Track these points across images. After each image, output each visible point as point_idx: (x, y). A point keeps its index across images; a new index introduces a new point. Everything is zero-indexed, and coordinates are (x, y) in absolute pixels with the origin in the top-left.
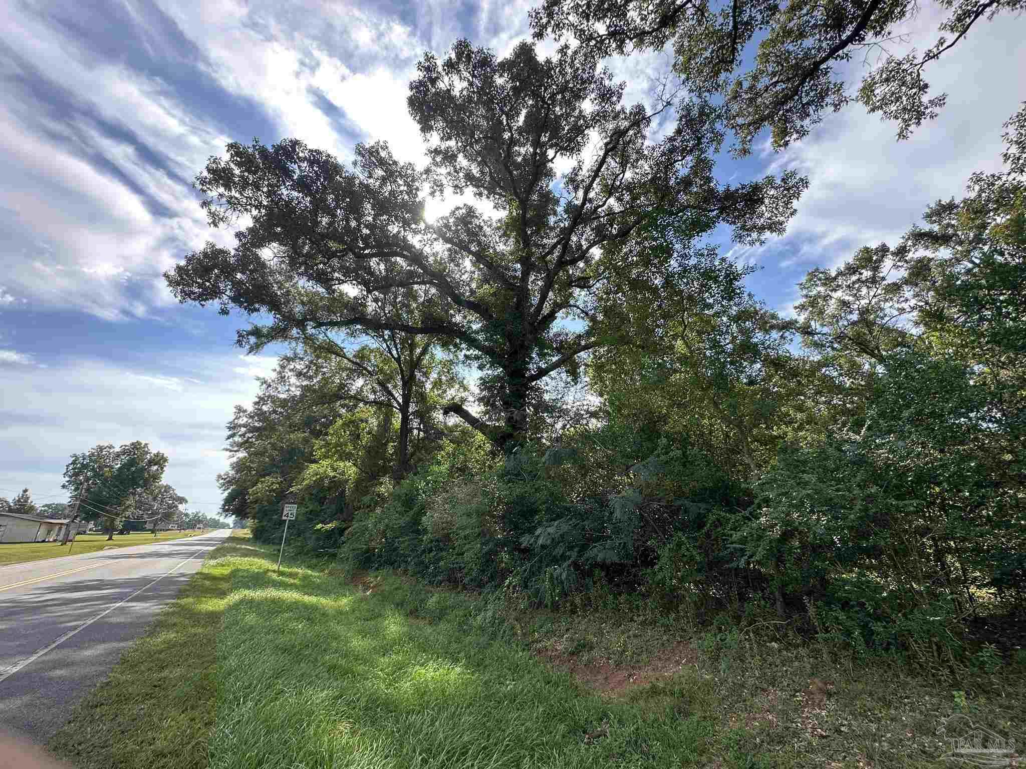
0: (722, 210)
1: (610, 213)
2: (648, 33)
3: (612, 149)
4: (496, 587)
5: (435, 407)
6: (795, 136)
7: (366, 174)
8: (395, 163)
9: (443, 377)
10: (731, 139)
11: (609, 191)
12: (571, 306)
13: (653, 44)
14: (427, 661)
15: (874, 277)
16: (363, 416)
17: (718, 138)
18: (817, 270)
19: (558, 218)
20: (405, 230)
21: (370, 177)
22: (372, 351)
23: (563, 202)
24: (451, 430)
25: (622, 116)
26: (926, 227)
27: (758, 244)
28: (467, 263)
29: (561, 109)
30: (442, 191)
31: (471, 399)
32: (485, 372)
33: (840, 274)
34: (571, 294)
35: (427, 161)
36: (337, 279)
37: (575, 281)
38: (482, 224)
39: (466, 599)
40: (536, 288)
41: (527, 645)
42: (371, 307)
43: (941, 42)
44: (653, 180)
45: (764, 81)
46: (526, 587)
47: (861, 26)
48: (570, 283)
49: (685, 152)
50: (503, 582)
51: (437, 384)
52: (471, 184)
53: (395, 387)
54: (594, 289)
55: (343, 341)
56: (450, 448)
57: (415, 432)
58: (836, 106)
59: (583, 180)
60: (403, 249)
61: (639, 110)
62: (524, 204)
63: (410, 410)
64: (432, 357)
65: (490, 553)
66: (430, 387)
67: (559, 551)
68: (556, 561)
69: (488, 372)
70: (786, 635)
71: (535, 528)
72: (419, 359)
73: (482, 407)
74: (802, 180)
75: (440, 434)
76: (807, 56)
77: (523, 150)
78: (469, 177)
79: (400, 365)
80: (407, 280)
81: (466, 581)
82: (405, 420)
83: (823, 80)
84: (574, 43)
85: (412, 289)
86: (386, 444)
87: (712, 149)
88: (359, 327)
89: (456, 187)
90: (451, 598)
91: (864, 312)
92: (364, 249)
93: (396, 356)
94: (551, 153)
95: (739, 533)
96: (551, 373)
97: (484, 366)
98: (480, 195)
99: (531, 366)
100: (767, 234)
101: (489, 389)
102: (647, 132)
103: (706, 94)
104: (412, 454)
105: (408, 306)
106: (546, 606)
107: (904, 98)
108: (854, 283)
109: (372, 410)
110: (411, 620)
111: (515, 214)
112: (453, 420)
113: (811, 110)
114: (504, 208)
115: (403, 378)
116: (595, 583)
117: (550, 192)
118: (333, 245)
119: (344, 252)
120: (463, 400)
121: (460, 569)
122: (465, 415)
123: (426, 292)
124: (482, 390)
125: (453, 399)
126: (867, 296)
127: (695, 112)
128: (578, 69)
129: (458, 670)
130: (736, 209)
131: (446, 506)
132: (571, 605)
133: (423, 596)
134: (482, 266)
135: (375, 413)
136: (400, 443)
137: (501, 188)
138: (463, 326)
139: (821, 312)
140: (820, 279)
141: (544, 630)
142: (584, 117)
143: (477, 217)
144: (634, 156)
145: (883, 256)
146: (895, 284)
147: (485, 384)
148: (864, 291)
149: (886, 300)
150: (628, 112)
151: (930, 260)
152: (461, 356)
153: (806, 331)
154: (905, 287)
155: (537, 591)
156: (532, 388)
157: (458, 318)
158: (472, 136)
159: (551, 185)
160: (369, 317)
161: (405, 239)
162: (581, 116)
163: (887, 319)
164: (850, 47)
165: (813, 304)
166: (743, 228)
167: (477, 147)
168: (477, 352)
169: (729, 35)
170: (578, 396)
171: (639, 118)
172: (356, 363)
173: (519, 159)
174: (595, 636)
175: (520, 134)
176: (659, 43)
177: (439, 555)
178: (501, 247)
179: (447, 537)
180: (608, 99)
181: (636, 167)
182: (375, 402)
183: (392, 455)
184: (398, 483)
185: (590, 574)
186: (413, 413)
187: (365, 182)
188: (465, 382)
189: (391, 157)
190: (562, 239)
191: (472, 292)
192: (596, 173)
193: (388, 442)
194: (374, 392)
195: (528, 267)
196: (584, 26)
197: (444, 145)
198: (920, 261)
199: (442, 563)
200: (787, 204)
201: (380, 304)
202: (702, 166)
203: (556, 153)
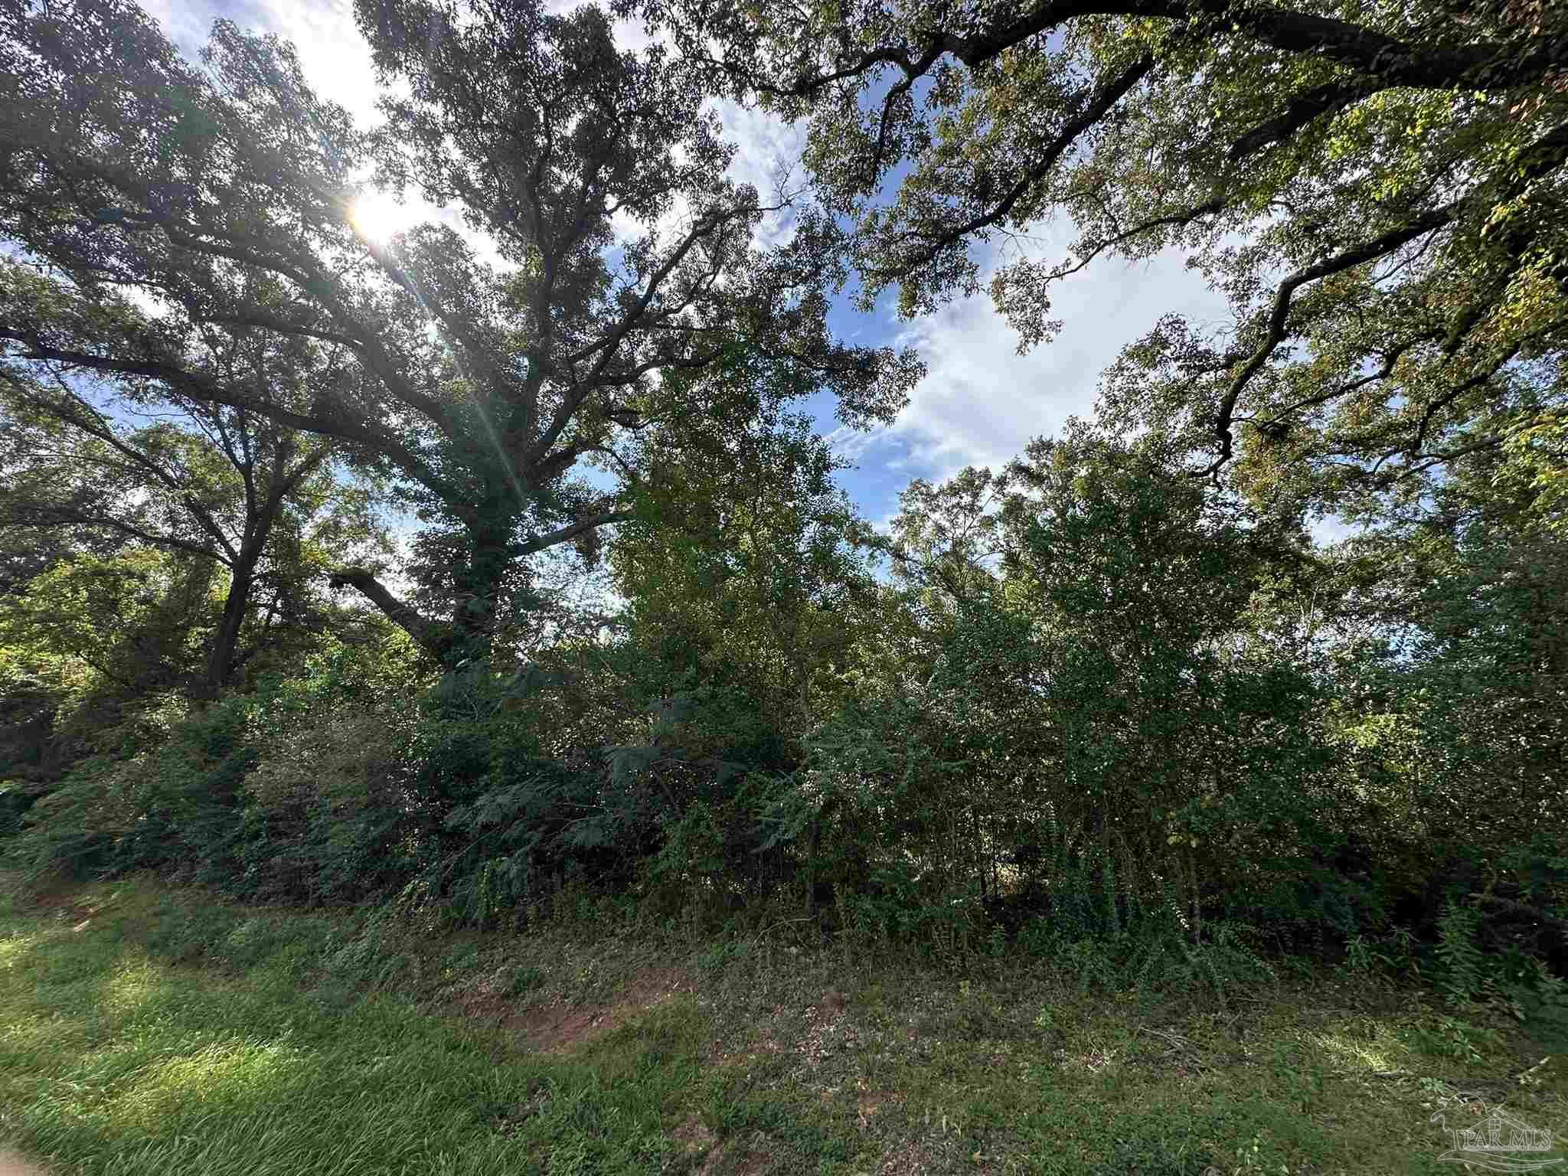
0: (830, 371)
1: (686, 326)
2: (779, 92)
3: (703, 233)
4: (386, 897)
5: (317, 571)
6: (923, 309)
7: (232, 87)
8: (306, 93)
9: (344, 520)
10: (855, 282)
11: (691, 292)
12: (603, 449)
13: (782, 110)
14: (204, 1043)
15: (973, 505)
16: (136, 566)
17: (840, 275)
18: (919, 482)
19: (604, 307)
20: (306, 228)
21: (242, 96)
22: (184, 440)
23: (617, 284)
24: (344, 618)
25: (726, 192)
26: (1026, 461)
27: (862, 429)
28: (431, 329)
29: (639, 141)
30: (400, 186)
31: (395, 566)
32: (431, 525)
33: (941, 492)
34: (605, 432)
35: (380, 120)
36: (112, 270)
37: (616, 413)
38: (471, 271)
39: (319, 922)
40: (551, 406)
41: (427, 992)
42: (195, 350)
43: (1067, 264)
44: (753, 300)
45: (901, 227)
46: (444, 892)
47: (1004, 209)
48: (608, 412)
49: (799, 278)
50: (401, 888)
51: (329, 530)
52: (462, 195)
53: (228, 519)
54: (643, 432)
55: (109, 403)
56: (335, 651)
57: (263, 613)
58: (968, 290)
59: (653, 264)
60: (297, 261)
61: (751, 195)
62: (552, 264)
63: (258, 569)
64: (327, 479)
65: (383, 838)
66: (313, 532)
67: (515, 831)
68: (507, 849)
69: (437, 526)
70: (808, 936)
71: (476, 795)
72: (297, 477)
73: (415, 585)
74: (920, 365)
75: (318, 621)
76: (949, 217)
77: (566, 178)
78: (460, 181)
79: (248, 478)
80: (297, 324)
81: (325, 889)
82: (242, 586)
83: (960, 253)
84: (674, 53)
85: (304, 342)
86: (186, 628)
87: (832, 286)
88: (158, 383)
89: (431, 189)
90: (285, 922)
91: (958, 543)
92: (198, 232)
93: (242, 461)
94: (611, 201)
95: (775, 804)
96: (552, 547)
97: (431, 514)
98: (477, 220)
99: (519, 529)
100: (875, 421)
101: (434, 555)
102: (756, 229)
103: (836, 211)
104: (248, 653)
105: (288, 372)
106: (474, 924)
107: (1029, 310)
108: (953, 507)
109: (162, 556)
110: (184, 974)
111: (533, 274)
112: (351, 600)
113: (944, 283)
114: (517, 260)
115: (251, 506)
116: (564, 882)
117: (599, 261)
118: (117, 200)
119: (145, 222)
120: (380, 567)
121: (316, 868)
122: (379, 596)
123: (334, 357)
124: (419, 555)
125: (359, 562)
126: (965, 525)
127: (819, 229)
128: (673, 92)
129: (273, 1051)
130: (845, 376)
131: (306, 754)
132: (519, 919)
133: (220, 924)
134: (458, 343)
135: (168, 563)
136: (223, 630)
137: (516, 223)
138: (401, 436)
139: (916, 534)
140: (922, 494)
141: (464, 963)
142: (671, 168)
143: (463, 256)
144: (733, 257)
145: (985, 482)
146: (990, 518)
147: (426, 544)
148: (961, 517)
149: (979, 535)
150: (735, 189)
151: (1024, 499)
152: (388, 490)
153: (898, 554)
154: (999, 524)
155: (464, 900)
156: (514, 567)
157: (394, 420)
158: (478, 115)
159: (604, 253)
160: (187, 369)
161: (302, 245)
162: (667, 164)
163: (976, 556)
164: (990, 227)
165: (910, 521)
166: (849, 403)
167: (485, 137)
168: (421, 487)
169: (874, 147)
170: (590, 589)
171: (747, 206)
172: (137, 456)
173: (558, 189)
174: (550, 964)
175: (565, 148)
176: (791, 115)
177: (274, 845)
178: (499, 321)
179: (297, 811)
180: (711, 158)
181: (732, 273)
182: (172, 541)
183: (196, 651)
184: (202, 707)
185: (561, 867)
186: (262, 577)
187: (228, 102)
188: (389, 536)
189: (300, 78)
190: (607, 341)
191: (431, 382)
192: (675, 259)
193: (191, 624)
194: (172, 519)
195: (542, 368)
196: (693, 33)
197: (419, 107)
198: (1015, 497)
199: (277, 859)
200: (902, 388)
201: (219, 350)
202: (815, 304)
203: (619, 205)
